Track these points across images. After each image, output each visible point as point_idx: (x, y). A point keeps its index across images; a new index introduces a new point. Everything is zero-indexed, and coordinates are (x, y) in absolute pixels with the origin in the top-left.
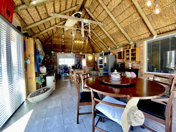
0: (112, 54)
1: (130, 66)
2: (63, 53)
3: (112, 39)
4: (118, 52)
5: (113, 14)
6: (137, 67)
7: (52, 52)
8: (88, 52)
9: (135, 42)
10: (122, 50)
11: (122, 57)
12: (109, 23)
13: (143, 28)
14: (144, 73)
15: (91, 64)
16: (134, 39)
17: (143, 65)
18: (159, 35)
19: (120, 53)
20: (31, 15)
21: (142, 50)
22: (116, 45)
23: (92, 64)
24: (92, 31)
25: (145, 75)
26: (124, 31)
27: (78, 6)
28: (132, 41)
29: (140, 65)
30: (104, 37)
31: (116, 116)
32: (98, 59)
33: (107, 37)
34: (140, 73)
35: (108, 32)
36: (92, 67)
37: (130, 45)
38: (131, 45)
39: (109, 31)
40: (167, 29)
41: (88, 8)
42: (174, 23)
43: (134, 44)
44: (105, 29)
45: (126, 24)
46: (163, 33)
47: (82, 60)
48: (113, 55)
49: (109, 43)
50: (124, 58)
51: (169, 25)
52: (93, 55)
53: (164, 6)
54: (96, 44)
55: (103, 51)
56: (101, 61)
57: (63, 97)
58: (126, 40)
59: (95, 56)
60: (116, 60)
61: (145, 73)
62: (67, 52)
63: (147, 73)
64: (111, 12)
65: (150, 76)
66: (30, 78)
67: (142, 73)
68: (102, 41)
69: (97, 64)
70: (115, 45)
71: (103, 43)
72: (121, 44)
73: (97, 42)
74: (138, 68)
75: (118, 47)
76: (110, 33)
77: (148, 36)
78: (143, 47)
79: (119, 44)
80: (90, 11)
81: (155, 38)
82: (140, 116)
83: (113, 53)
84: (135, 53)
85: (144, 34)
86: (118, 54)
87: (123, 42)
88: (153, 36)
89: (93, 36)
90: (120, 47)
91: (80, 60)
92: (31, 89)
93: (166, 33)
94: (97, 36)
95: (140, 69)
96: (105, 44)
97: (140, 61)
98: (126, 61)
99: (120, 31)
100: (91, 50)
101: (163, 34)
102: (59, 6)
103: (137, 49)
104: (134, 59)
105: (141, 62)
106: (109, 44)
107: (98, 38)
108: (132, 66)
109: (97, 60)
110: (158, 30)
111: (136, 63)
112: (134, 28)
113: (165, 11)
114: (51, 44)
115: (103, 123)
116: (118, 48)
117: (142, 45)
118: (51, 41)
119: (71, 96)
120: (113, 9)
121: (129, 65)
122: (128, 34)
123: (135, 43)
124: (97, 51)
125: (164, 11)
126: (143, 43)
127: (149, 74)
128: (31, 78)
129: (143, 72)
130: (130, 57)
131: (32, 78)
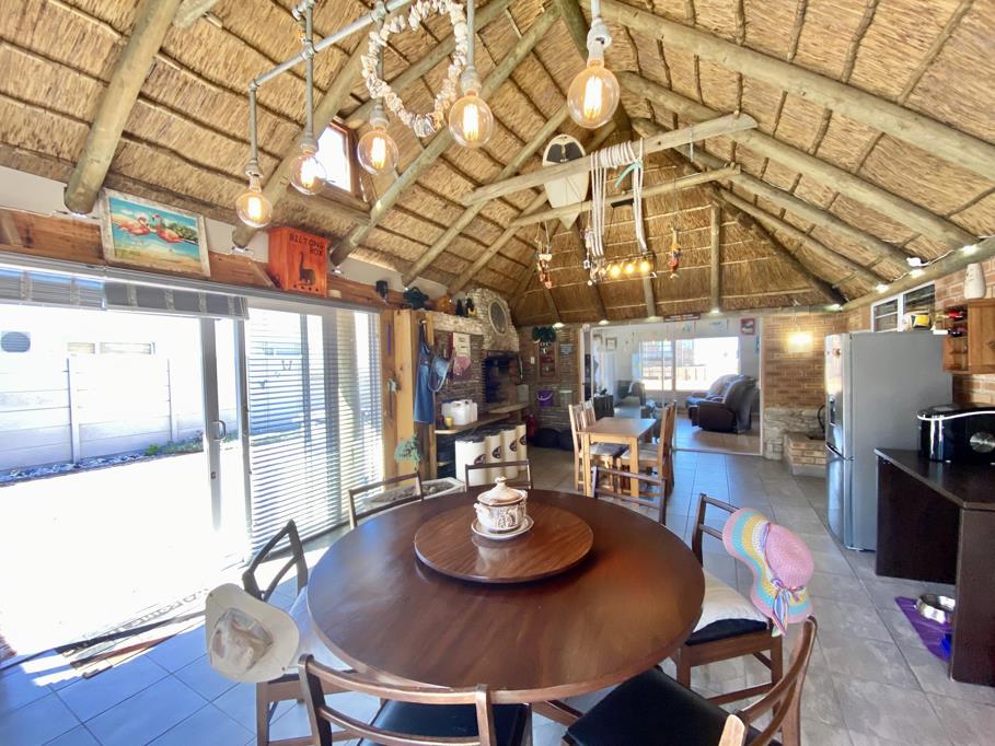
0: (921, 321)
2: (604, 322)
7: (558, 325)
30: (815, 190)
35: (822, 151)
39: (816, 142)
49: (887, 226)
52: (827, 314)
54: (800, 238)
55: (882, 289)
62: (627, 318)
72: (985, 217)
73: (805, 225)
75: (969, 250)
76: (841, 154)
79: (966, 220)
106: (889, 230)
107: (780, 201)
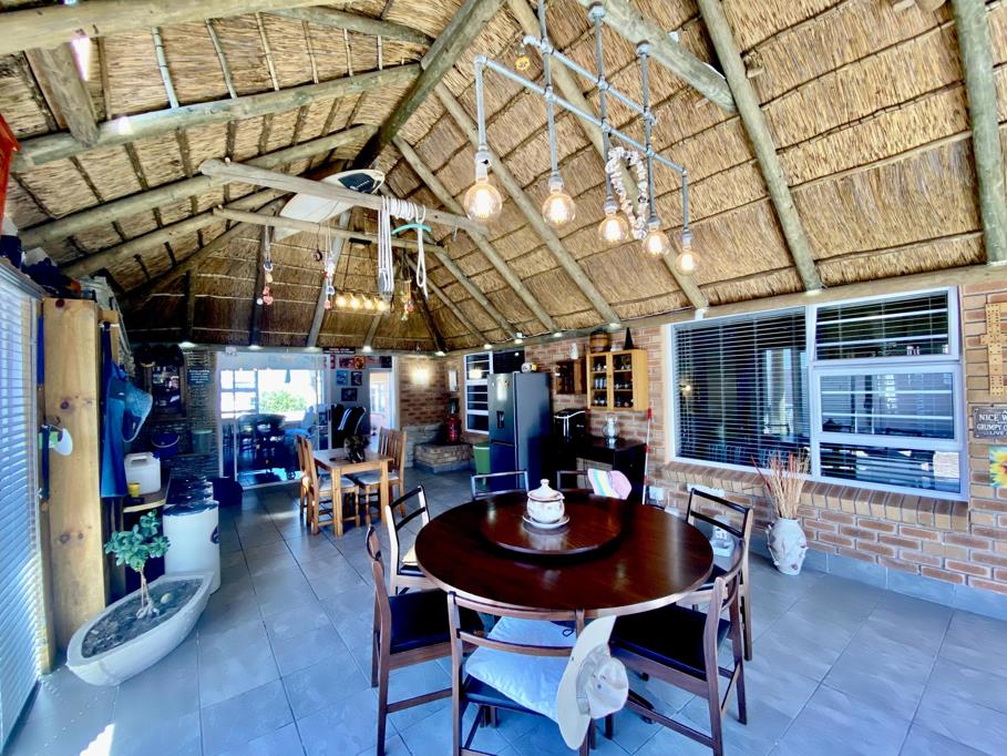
0: (534, 368)
1: (612, 431)
2: (254, 347)
3: (529, 299)
4: (559, 363)
5: (533, 196)
6: (639, 434)
7: (186, 345)
8: (407, 343)
9: (628, 324)
10: (575, 356)
11: (578, 386)
12: (516, 231)
13: (654, 273)
14: (667, 463)
15: (424, 409)
16: (625, 311)
17: (660, 428)
18: (715, 310)
19: (566, 367)
20: (88, 171)
21: (657, 363)
22: (550, 325)
23: (429, 409)
24: (431, 249)
25: (673, 474)
26: (581, 273)
27: (361, 129)
28: (616, 318)
29: (652, 427)
30: (489, 282)
31: (545, 691)
32: (463, 383)
33: (508, 286)
34: (653, 464)
35: (513, 265)
36: (433, 427)
37: (609, 336)
38: (614, 336)
39: (514, 260)
40: (744, 288)
41: (412, 147)
42: (764, 272)
43: (625, 332)
44: (495, 250)
45: (589, 245)
46: (727, 303)
47: (371, 375)
48: (538, 371)
49: (516, 314)
50: (584, 391)
51: (747, 273)
52: (436, 358)
53: (725, 207)
54: (452, 306)
55: (488, 346)
56: (480, 395)
57: (279, 629)
58: (591, 309)
59: (450, 363)
60: (551, 394)
61: (672, 463)
62: (282, 345)
63: (680, 464)
64: (523, 189)
65: (690, 476)
66: (65, 538)
67: (660, 464)
68: (484, 303)
69: (457, 410)
70: (544, 326)
71: (490, 309)
72: (570, 322)
73: (456, 298)
74: (643, 440)
75: (558, 335)
76: (522, 271)
77: (678, 304)
78: (657, 346)
79: (561, 321)
80: (425, 163)
81: (701, 316)
82: (614, 679)
83: (535, 361)
84: (630, 373)
85: (660, 296)
86: (560, 371)
87: (578, 315)
88: (695, 309)
89: (436, 268)
90: (568, 336)
91: (359, 380)
92: (71, 601)
93: (740, 304)
94: (457, 274)
95: (653, 443)
96: (498, 317)
97: (649, 411)
98: (593, 405)
99: (566, 273)
100: (425, 335)
101: (731, 307)
102: (260, 131)
103: (636, 355)
104: (624, 398)
105: (653, 412)
106: (515, 316)
107: (464, 282)
108: (618, 430)
109: (457, 389)
110: (710, 290)
111: (637, 418)
112: (621, 267)
113: (731, 226)
114: (185, 300)
115: (494, 730)
116: (558, 339)
117: (655, 339)
118: (185, 284)
119: (323, 615)
120: (532, 178)
121: (606, 424)
122: (596, 288)
123: (628, 329)
124: (459, 341)
125: (728, 226)
126: (657, 332)
127: (685, 468)
128: (75, 534)
129: (663, 461)
130: (610, 386)
131: (81, 536)
